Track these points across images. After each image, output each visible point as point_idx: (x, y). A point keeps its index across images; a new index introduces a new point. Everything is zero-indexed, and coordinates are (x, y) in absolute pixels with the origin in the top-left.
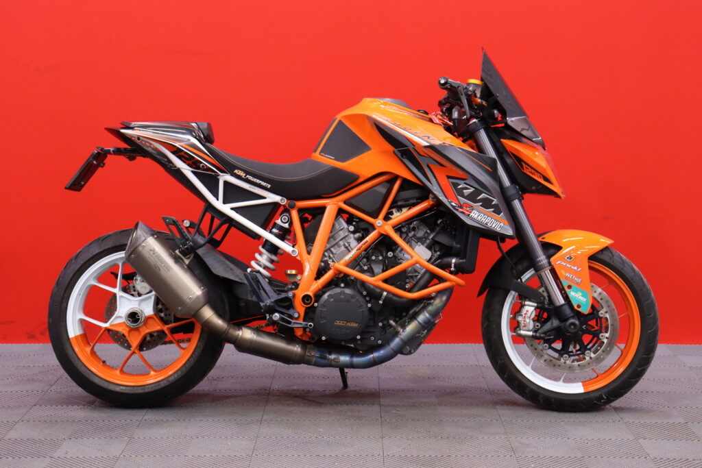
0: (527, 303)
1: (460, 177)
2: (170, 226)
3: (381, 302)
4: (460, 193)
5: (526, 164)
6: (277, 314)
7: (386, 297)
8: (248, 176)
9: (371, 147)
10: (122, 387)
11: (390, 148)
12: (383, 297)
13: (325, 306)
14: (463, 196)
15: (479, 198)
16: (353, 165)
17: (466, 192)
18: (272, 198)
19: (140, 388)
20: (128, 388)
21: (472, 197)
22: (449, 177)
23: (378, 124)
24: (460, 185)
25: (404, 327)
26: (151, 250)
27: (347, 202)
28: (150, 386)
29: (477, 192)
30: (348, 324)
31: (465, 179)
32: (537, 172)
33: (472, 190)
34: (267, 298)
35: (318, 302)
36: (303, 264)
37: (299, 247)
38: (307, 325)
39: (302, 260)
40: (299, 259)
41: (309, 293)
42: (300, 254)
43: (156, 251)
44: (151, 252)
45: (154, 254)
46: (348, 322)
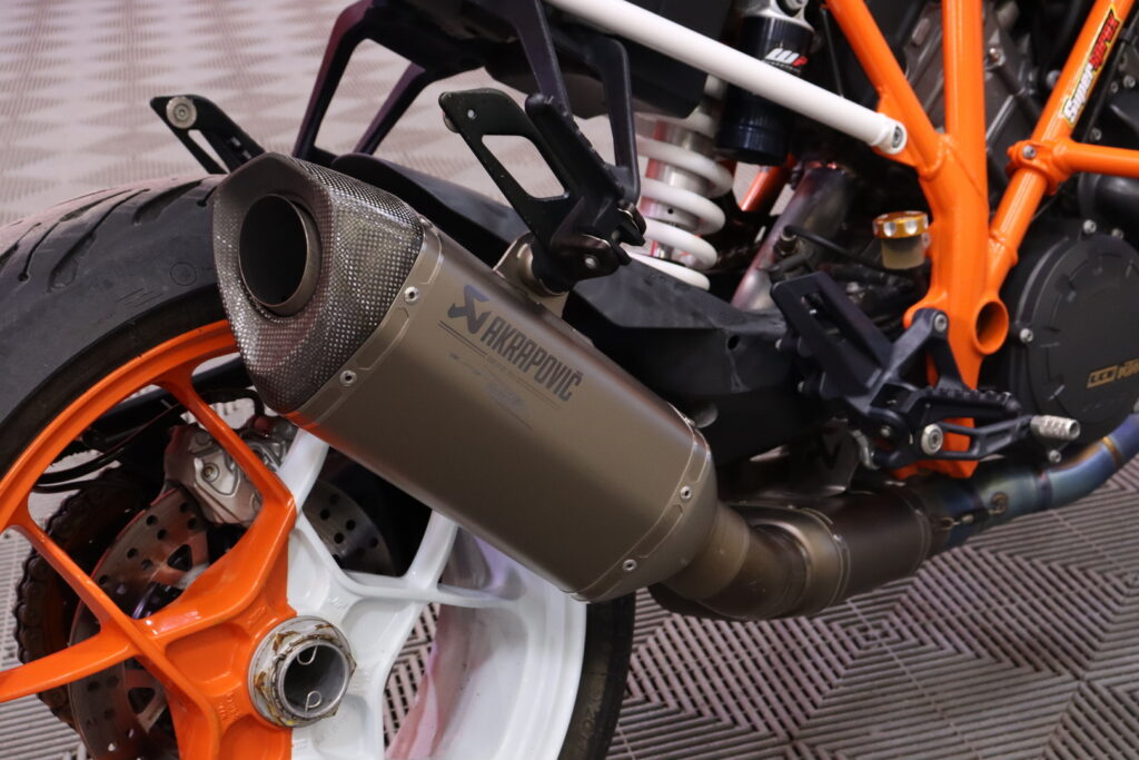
30: (1122, 372)
35: (1026, 321)
36: (931, 179)
37: (899, 113)
38: (1026, 427)
39: (928, 161)
40: (908, 160)
41: (992, 296)
42: (915, 141)
43: (479, 308)
44: (461, 323)
45: (474, 326)
46: (1122, 364)
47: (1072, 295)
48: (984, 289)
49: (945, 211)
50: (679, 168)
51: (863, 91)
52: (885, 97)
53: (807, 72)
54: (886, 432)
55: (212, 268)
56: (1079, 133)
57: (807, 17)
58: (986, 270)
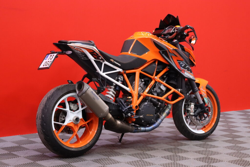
0: (192, 103)
1: (181, 60)
2: (95, 82)
3: (159, 106)
4: (181, 65)
5: (191, 55)
6: (129, 114)
7: (160, 104)
8: (115, 62)
9: (150, 50)
10: (74, 149)
11: (158, 50)
12: (159, 105)
13: (143, 109)
14: (181, 66)
15: (186, 67)
16: (143, 57)
17: (183, 65)
18: (119, 70)
19: (80, 148)
20: (76, 149)
21: (184, 67)
22: (177, 60)
23: (154, 41)
24: (181, 63)
25: (162, 115)
26: (91, 92)
27: (142, 70)
28: (83, 147)
29: (185, 66)
30: (150, 115)
31: (182, 61)
32: (193, 58)
33: (184, 65)
34: (124, 108)
35: (141, 108)
36: (133, 94)
37: (130, 88)
38: (139, 117)
39: (132, 93)
40: (131, 92)
41: (137, 105)
42: (131, 91)
43: (93, 92)
44: (92, 93)
45: (93, 93)
46: (150, 114)
47: (145, 107)
48: (137, 104)
49: (134, 97)
50: (111, 91)
51: (127, 86)
52: (129, 87)
53: (122, 84)
54: (125, 113)
55: (75, 88)
56: (148, 93)
57: (123, 80)
58: (137, 103)
